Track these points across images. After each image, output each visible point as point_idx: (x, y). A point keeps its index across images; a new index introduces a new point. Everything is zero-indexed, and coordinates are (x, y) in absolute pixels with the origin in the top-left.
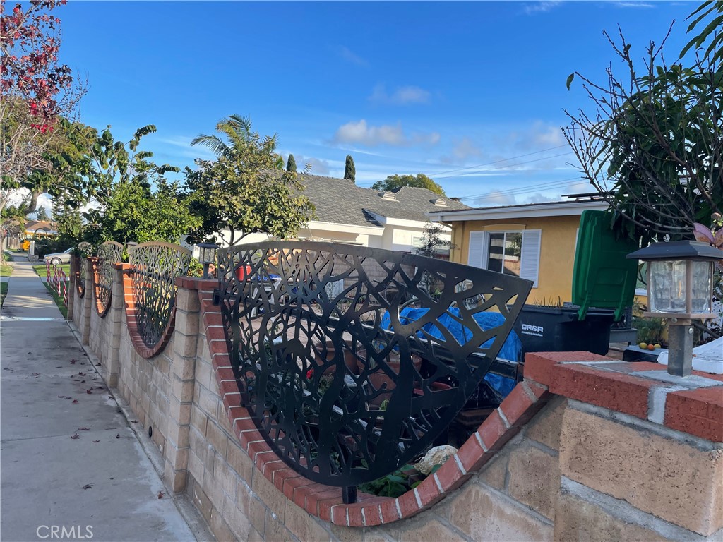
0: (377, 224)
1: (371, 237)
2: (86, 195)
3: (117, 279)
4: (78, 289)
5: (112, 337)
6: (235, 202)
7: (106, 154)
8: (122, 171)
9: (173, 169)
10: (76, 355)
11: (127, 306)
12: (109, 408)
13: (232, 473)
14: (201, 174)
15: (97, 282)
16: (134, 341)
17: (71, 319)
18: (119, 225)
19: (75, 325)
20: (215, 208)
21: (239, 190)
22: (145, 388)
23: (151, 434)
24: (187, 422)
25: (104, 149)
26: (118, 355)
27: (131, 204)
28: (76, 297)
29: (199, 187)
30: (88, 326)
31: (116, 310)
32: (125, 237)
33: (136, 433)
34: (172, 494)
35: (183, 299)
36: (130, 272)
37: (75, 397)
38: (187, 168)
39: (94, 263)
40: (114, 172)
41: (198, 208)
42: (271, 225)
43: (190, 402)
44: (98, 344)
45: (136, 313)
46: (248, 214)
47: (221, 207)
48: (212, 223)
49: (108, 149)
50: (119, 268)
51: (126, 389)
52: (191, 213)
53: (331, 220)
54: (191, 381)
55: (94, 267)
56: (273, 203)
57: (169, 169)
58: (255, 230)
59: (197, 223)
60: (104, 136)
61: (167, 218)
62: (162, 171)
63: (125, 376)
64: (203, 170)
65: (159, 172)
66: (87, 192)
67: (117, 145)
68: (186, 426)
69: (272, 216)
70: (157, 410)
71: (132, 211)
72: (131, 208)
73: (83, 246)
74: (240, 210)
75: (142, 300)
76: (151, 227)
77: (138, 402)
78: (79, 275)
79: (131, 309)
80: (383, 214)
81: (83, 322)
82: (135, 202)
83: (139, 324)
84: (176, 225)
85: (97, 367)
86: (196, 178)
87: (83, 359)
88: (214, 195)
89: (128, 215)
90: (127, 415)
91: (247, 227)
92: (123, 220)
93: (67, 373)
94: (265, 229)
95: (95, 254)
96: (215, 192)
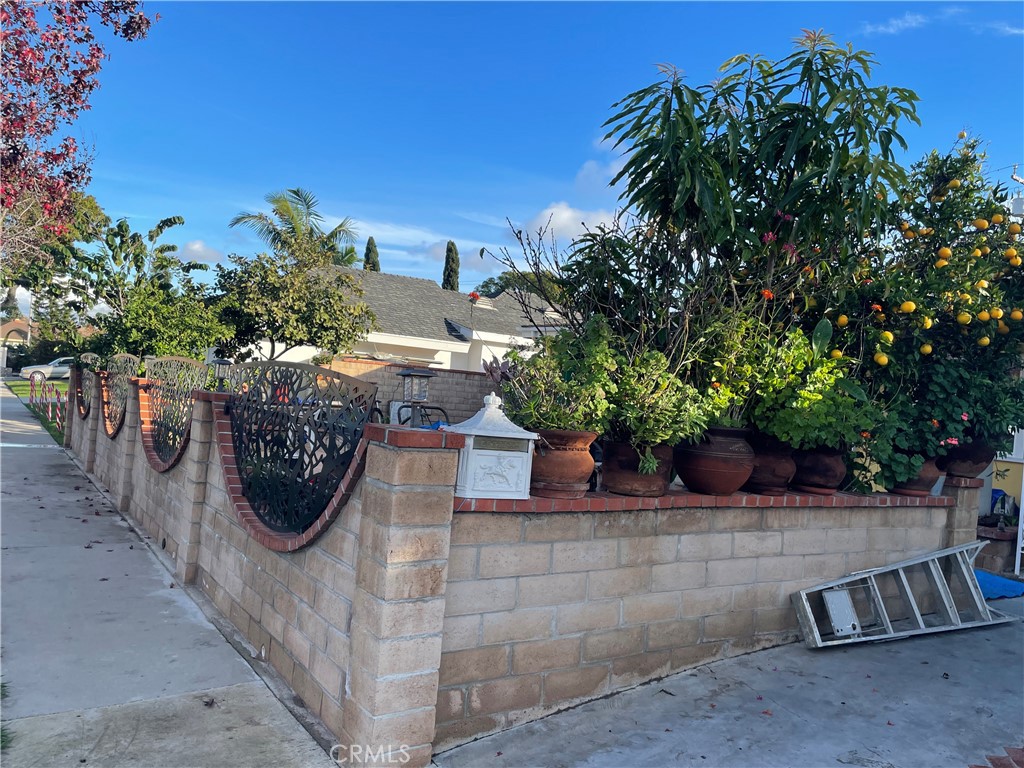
0: (462, 338)
1: (455, 355)
2: (94, 296)
3: (132, 395)
4: (79, 410)
5: (124, 456)
6: (276, 309)
7: (121, 248)
8: (138, 268)
9: (200, 267)
10: (80, 483)
11: (143, 423)
12: (120, 527)
13: (233, 549)
14: (235, 273)
15: (105, 400)
16: (150, 459)
17: (68, 446)
18: (135, 335)
19: (75, 453)
20: (250, 315)
21: (281, 295)
22: (159, 502)
23: (164, 546)
24: (198, 520)
25: (118, 240)
26: (130, 476)
27: (151, 312)
28: (76, 418)
29: (233, 290)
30: (93, 451)
31: (130, 427)
32: (141, 349)
33: (149, 546)
34: (182, 585)
35: (199, 410)
36: (147, 388)
37: (83, 517)
38: (218, 266)
39: (103, 378)
40: (129, 269)
41: (230, 315)
42: (320, 338)
43: (201, 502)
44: (106, 471)
45: (152, 430)
46: (291, 323)
47: (258, 315)
48: (248, 331)
49: (122, 242)
50: (135, 383)
51: (139, 510)
52: (220, 321)
53: (403, 332)
54: (203, 484)
55: (103, 382)
56: (322, 311)
57: (195, 267)
58: (300, 343)
59: (228, 333)
60: (119, 226)
61: (190, 328)
62: (187, 269)
63: (139, 497)
64: (239, 269)
65: (184, 269)
66: (94, 292)
67: (135, 235)
68: (197, 524)
69: (322, 327)
70: (172, 520)
71: (150, 319)
72: (150, 316)
73: (88, 358)
74: (282, 318)
75: (160, 416)
76: (171, 338)
77: (152, 519)
78: (81, 392)
79: (147, 426)
80: (470, 326)
81: (86, 447)
82: (155, 309)
83: (155, 442)
84: (201, 336)
85: (105, 494)
86: (231, 278)
87: (88, 486)
88: (250, 299)
89: (145, 323)
90: (140, 533)
91: (290, 339)
92: (139, 330)
93: (72, 497)
94: (312, 342)
95: (103, 368)
96: (251, 296)
